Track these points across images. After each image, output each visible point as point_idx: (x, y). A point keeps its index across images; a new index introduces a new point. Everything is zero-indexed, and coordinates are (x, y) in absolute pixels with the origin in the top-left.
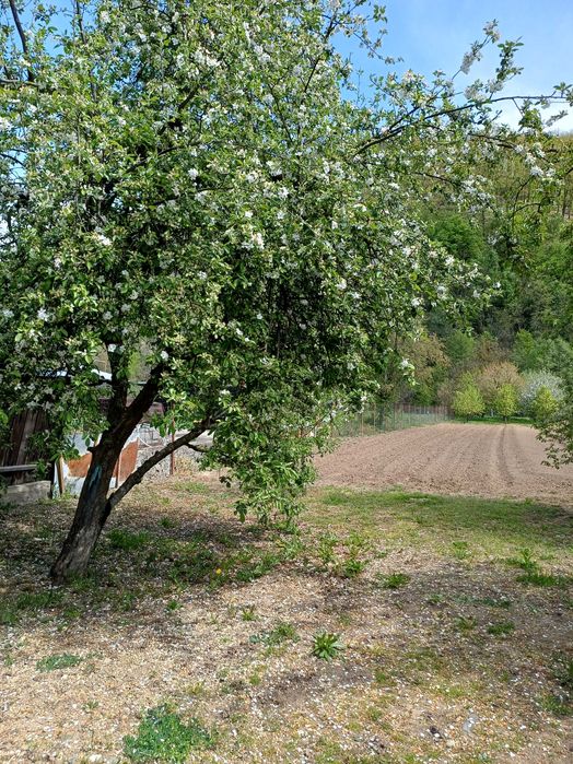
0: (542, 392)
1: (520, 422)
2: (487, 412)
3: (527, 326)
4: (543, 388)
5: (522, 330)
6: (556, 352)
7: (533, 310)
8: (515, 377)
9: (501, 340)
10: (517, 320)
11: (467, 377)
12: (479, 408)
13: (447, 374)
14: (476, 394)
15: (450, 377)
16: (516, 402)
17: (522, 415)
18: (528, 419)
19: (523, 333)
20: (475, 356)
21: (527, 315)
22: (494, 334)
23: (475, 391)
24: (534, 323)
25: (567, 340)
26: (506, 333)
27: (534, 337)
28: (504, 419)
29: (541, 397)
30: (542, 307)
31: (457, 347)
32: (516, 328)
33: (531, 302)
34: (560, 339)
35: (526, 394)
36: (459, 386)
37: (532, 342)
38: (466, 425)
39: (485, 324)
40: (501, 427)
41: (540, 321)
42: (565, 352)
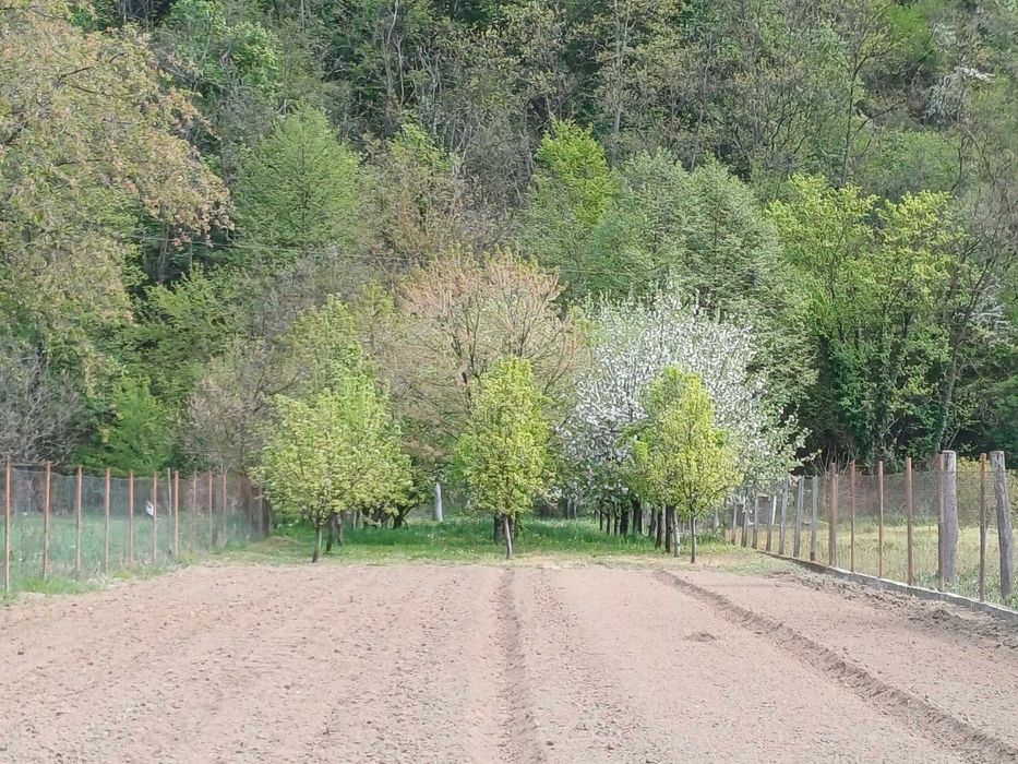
0: (670, 391)
1: (566, 540)
2: (418, 496)
3: (584, 112)
4: (673, 380)
5: (563, 126)
6: (701, 226)
7: (604, 40)
8: (543, 329)
9: (476, 167)
10: (541, 81)
11: (330, 323)
13: (240, 316)
14: (371, 410)
15: (253, 332)
16: (553, 446)
17: (566, 509)
18: (592, 525)
19: (566, 141)
20: (365, 237)
21: (581, 60)
22: (447, 140)
23: (368, 391)
24: (612, 99)
25: (743, 173)
26: (497, 135)
27: (609, 158)
28: (498, 532)
29: (667, 417)
30: (641, 26)
31: (286, 194)
32: (537, 114)
34: (718, 173)
35: (596, 409)
36: (289, 372)
37: (604, 180)
38: (326, 568)
39: (408, 95)
40: (484, 572)
41: (633, 87)
42: (737, 225)
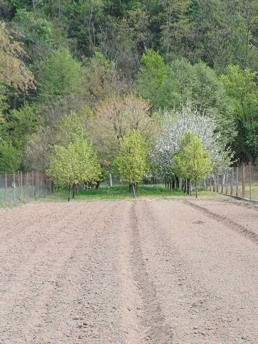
0: (188, 140)
1: (154, 191)
2: (104, 178)
3: (156, 46)
5: (149, 51)
6: (197, 84)
7: (163, 21)
8: (144, 120)
9: (120, 66)
10: (142, 36)
12: (91, 171)
13: (42, 119)
14: (86, 149)
15: (46, 124)
16: (148, 159)
17: (154, 181)
18: (163, 186)
19: (151, 56)
20: (83, 91)
21: (155, 29)
22: (110, 57)
23: (85, 143)
24: (166, 42)
25: (211, 65)
26: (127, 54)
27: (165, 62)
28: (130, 189)
30: (175, 16)
31: (56, 77)
32: (140, 48)
33: (160, 9)
34: (203, 66)
35: (163, 146)
36: (58, 137)
37: (164, 69)
38: (73, 203)
39: (97, 42)
40: (126, 203)
41: (173, 37)
42: (209, 83)
